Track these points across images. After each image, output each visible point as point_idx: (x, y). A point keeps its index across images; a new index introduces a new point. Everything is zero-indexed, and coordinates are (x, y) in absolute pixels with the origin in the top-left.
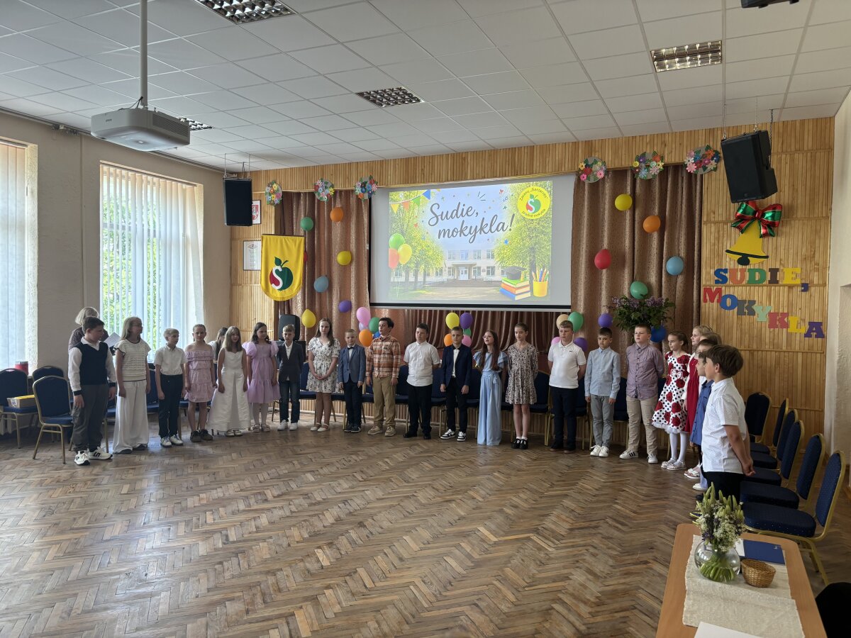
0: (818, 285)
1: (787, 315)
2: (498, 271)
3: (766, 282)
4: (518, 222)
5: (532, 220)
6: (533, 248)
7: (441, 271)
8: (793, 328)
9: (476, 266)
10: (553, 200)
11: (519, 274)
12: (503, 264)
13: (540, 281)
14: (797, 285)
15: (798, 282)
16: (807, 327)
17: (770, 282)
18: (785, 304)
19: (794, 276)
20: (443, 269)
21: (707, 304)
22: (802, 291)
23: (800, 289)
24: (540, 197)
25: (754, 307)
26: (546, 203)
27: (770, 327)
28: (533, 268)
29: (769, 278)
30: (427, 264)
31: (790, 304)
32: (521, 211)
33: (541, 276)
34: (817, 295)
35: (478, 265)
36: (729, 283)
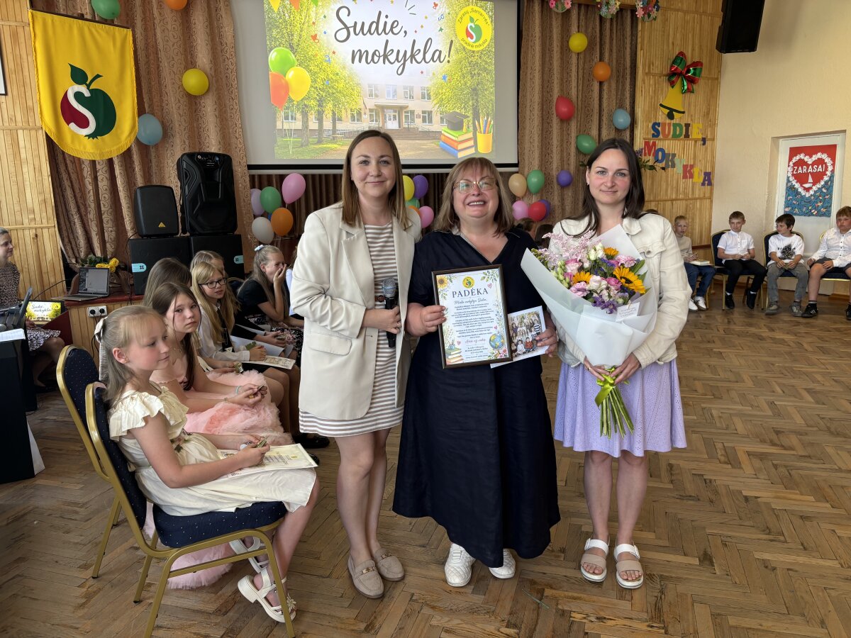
0: (711, 140)
1: (692, 167)
2: (436, 118)
3: (682, 137)
4: (457, 51)
5: (473, 52)
6: (474, 90)
7: (359, 114)
8: (695, 178)
9: (408, 109)
10: (496, 29)
11: (462, 122)
12: (441, 109)
13: (484, 133)
14: (699, 140)
15: (700, 136)
16: (703, 176)
17: (685, 136)
18: (692, 157)
19: (699, 131)
20: (362, 112)
22: (702, 144)
23: (701, 142)
24: (481, 23)
25: (677, 160)
26: (488, 32)
27: (683, 178)
28: (476, 116)
29: (684, 133)
30: (337, 102)
31: (695, 157)
32: (460, 38)
33: (486, 127)
34: (710, 149)
35: (409, 109)
36: (661, 136)
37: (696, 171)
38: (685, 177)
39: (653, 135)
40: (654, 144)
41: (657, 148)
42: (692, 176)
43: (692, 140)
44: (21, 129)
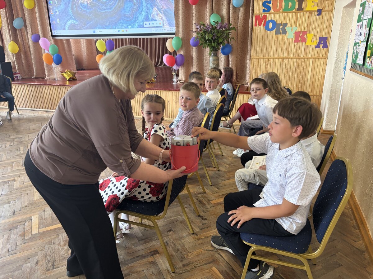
0: (328, 11)
1: (305, 33)
3: (295, 10)
8: (309, 42)
14: (314, 11)
15: (315, 8)
16: (318, 40)
17: (298, 9)
18: (306, 25)
19: (313, 4)
21: (257, 27)
22: (318, 15)
23: (316, 13)
25: (287, 28)
27: (295, 42)
29: (297, 7)
31: (309, 25)
34: (326, 18)
36: (272, 11)
37: (309, 37)
38: (296, 40)
39: (264, 11)
40: (265, 17)
41: (267, 20)
42: (304, 40)
43: (306, 12)
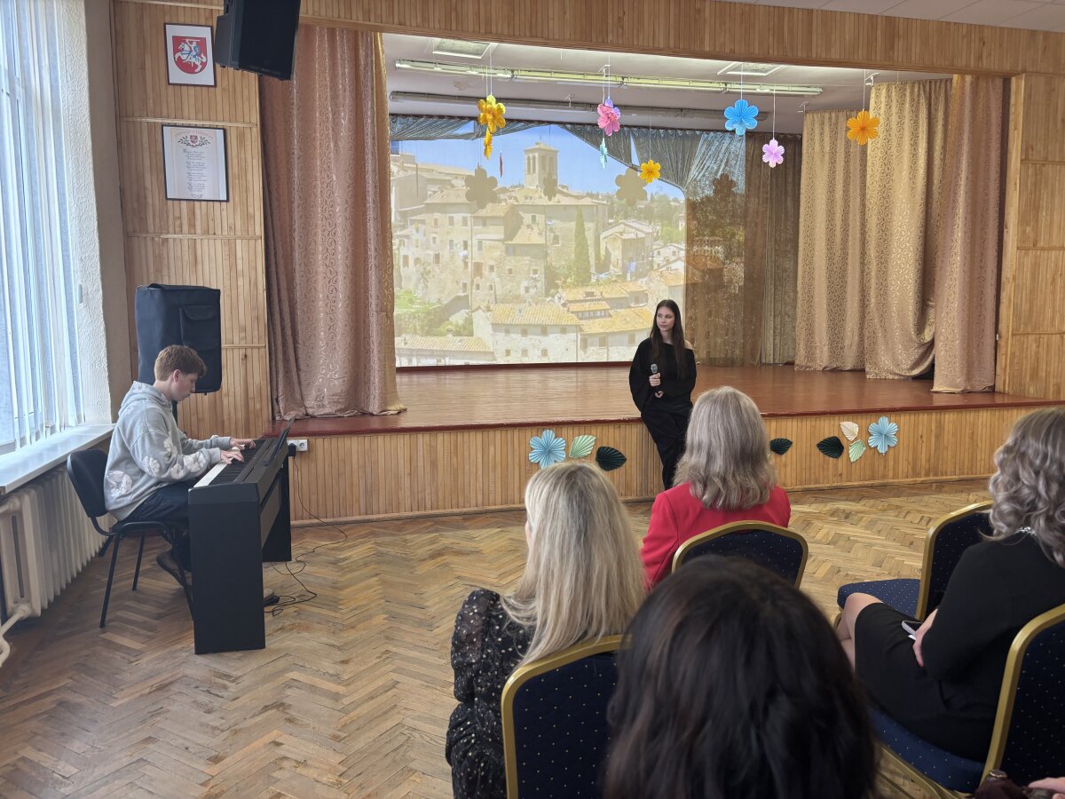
44: (240, 238)
